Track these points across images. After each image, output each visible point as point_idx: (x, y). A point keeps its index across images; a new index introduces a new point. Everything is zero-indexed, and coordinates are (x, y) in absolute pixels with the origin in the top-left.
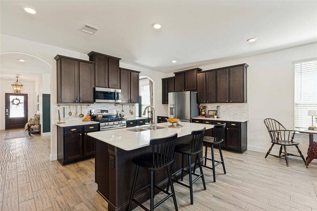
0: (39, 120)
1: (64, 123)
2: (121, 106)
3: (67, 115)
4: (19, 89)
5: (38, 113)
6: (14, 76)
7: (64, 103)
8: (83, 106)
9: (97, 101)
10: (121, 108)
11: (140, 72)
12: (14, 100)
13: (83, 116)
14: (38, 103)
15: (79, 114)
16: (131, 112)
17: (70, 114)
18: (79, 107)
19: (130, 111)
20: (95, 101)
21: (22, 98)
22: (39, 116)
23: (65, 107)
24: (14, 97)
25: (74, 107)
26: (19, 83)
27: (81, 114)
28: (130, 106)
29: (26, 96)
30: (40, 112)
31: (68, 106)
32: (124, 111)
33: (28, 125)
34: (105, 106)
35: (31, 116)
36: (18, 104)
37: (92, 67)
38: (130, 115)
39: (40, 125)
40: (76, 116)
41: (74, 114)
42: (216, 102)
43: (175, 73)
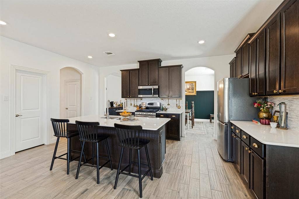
1: (127, 110)
2: (168, 100)
3: (129, 105)
10: (168, 102)
11: (181, 65)
13: (138, 106)
15: (136, 105)
16: (178, 106)
17: (131, 104)
19: (177, 105)
25: (133, 100)
28: (177, 101)
31: (130, 100)
32: (169, 105)
34: (153, 100)
38: (177, 109)
40: (134, 106)
41: (133, 105)
42: (265, 94)
43: (236, 52)
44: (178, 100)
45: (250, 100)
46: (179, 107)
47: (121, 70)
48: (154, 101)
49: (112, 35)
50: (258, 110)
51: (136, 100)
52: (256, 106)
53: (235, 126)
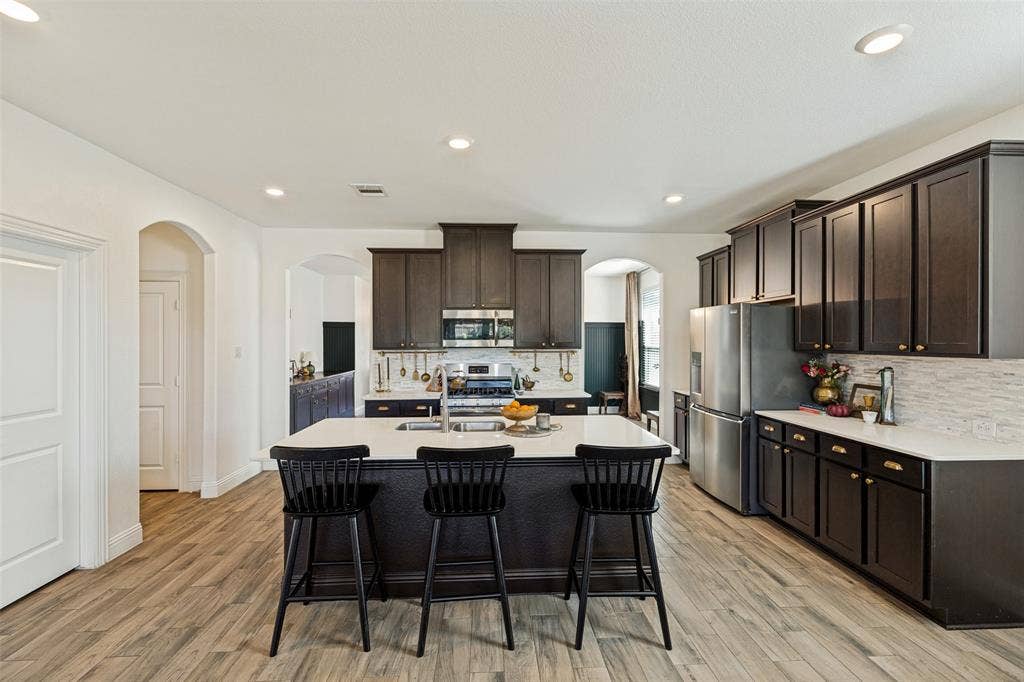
1: (389, 391)
2: (532, 354)
3: (395, 375)
8: (428, 355)
10: (533, 360)
11: (582, 251)
13: (429, 378)
15: (421, 372)
16: (565, 372)
17: (403, 372)
19: (561, 369)
23: (391, 357)
25: (412, 357)
27: (426, 374)
28: (561, 356)
31: (398, 355)
32: (538, 370)
34: (483, 356)
38: (561, 383)
40: (416, 377)
41: (410, 372)
42: (861, 349)
43: (731, 232)
44: (564, 355)
45: (790, 357)
46: (567, 376)
47: (369, 249)
48: (486, 358)
50: (816, 383)
51: (421, 356)
52: (813, 373)
53: (784, 425)
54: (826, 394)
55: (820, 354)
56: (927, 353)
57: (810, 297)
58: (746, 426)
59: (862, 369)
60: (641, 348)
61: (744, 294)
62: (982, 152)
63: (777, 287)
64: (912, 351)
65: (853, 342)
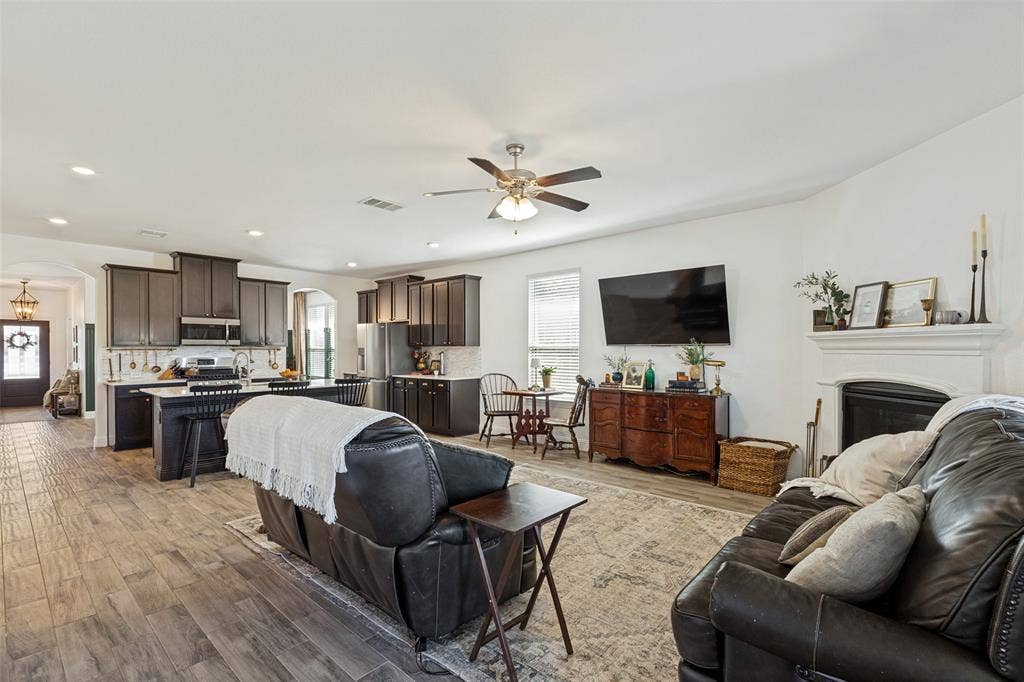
0: (78, 383)
1: (120, 381)
3: (126, 368)
4: (28, 310)
5: (75, 367)
6: (17, 282)
7: (119, 346)
8: (158, 352)
9: (184, 341)
10: (248, 354)
11: (289, 283)
12: (14, 335)
13: (160, 369)
14: (74, 345)
15: (151, 365)
17: (133, 365)
18: (151, 352)
19: (270, 361)
20: (180, 343)
21: (34, 332)
22: (78, 373)
23: (123, 353)
24: (16, 329)
25: (142, 353)
26: (28, 298)
27: (156, 367)
29: (45, 326)
30: (80, 366)
31: (128, 352)
33: (51, 395)
35: (57, 375)
36: (23, 347)
37: (176, 281)
38: (270, 371)
39: (80, 395)
40: (146, 369)
41: (140, 366)
42: (433, 344)
43: (378, 282)
44: (272, 352)
45: (408, 349)
46: (274, 366)
49: (255, 233)
50: (417, 361)
52: (416, 357)
53: (405, 379)
54: (422, 366)
55: (419, 348)
56: (452, 345)
57: (415, 321)
58: (389, 383)
59: (434, 353)
60: (308, 350)
61: (385, 318)
62: (463, 277)
63: (401, 316)
64: (448, 345)
65: (430, 342)
